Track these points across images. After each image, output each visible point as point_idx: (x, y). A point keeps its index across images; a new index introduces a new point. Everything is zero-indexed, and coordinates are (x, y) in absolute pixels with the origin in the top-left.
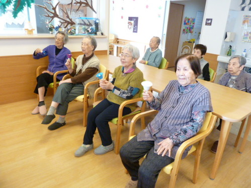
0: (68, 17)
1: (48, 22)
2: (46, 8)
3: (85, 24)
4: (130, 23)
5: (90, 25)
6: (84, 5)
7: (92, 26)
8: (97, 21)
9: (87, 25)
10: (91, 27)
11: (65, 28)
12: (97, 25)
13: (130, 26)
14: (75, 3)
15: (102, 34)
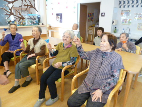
0: (20, 14)
1: (7, 18)
2: (5, 9)
3: (31, 19)
4: (58, 17)
5: (35, 19)
6: (30, 7)
7: (36, 19)
8: (39, 17)
9: (33, 19)
10: (35, 21)
11: (19, 21)
12: (39, 19)
13: (57, 19)
14: (24, 6)
15: (43, 24)
